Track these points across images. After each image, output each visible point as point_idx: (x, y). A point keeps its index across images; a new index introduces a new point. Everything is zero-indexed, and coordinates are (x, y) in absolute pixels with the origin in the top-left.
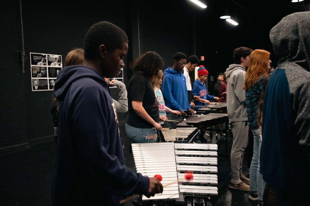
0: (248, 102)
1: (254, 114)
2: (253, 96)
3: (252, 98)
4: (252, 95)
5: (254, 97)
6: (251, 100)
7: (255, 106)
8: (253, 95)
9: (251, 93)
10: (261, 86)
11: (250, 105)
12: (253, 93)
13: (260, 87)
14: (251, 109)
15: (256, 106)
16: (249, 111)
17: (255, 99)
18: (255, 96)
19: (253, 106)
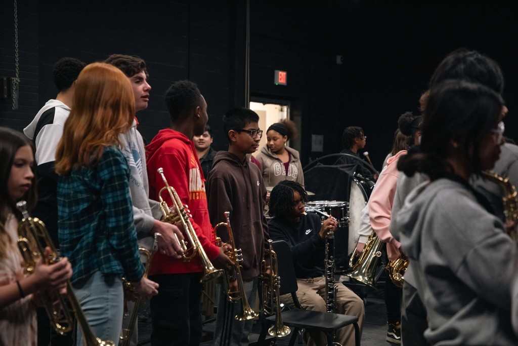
0: (63, 212)
1: (78, 246)
2: (79, 196)
3: (78, 202)
4: (76, 192)
5: (83, 201)
6: (74, 208)
7: (84, 225)
8: (80, 192)
9: (73, 187)
10: (102, 170)
11: (70, 219)
12: (82, 188)
13: (102, 174)
14: (71, 234)
15: (87, 226)
16: (65, 237)
17: (85, 205)
18: (84, 196)
19: (78, 226)
